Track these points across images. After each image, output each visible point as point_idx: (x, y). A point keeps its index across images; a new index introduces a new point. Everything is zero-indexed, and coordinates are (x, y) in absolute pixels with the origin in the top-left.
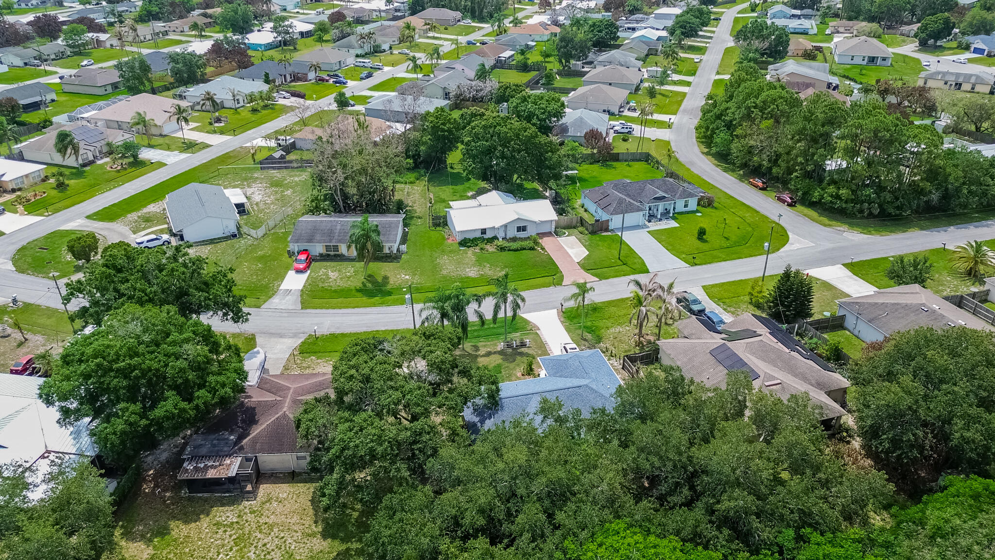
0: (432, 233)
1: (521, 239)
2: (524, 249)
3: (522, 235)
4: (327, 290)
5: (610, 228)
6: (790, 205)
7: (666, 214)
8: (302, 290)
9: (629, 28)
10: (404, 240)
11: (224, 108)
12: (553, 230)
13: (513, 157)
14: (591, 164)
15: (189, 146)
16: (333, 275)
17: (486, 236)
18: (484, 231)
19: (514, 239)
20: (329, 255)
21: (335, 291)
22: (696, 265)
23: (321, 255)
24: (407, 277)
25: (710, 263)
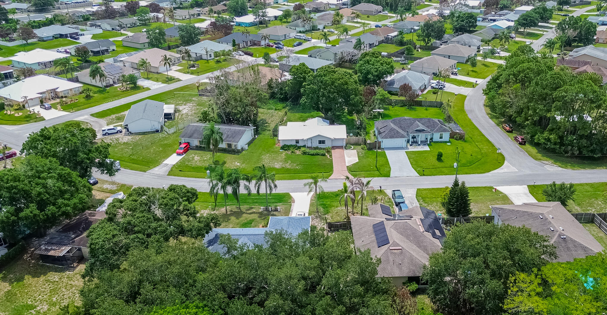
0: (271, 140)
1: (321, 149)
2: (318, 155)
3: (322, 146)
4: (189, 166)
5: (382, 147)
6: (520, 144)
8: (174, 165)
9: (491, 20)
10: (250, 143)
11: (202, 59)
12: (345, 145)
14: (401, 107)
15: (170, 80)
16: (196, 158)
17: (298, 145)
18: (297, 141)
19: (316, 148)
20: (201, 147)
21: (193, 168)
22: (424, 175)
23: (197, 146)
24: (238, 164)
25: (434, 175)
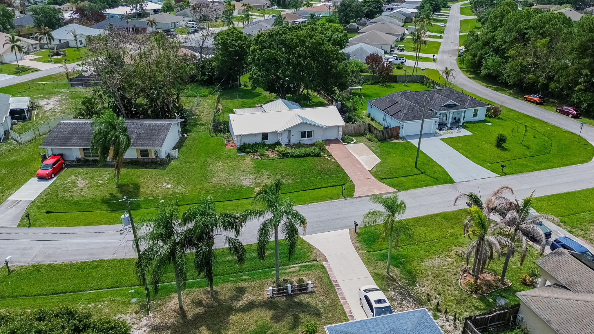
0: (212, 138)
1: (306, 146)
2: (309, 155)
3: (307, 141)
4: (66, 201)
5: (400, 135)
6: (575, 117)
7: (456, 123)
8: (34, 201)
10: (179, 146)
12: (340, 136)
13: (299, 64)
14: (372, 84)
16: (81, 182)
17: (267, 142)
18: (265, 136)
19: (298, 145)
20: (87, 161)
21: (77, 203)
22: (506, 174)
23: (79, 160)
24: (170, 186)
25: (520, 173)
